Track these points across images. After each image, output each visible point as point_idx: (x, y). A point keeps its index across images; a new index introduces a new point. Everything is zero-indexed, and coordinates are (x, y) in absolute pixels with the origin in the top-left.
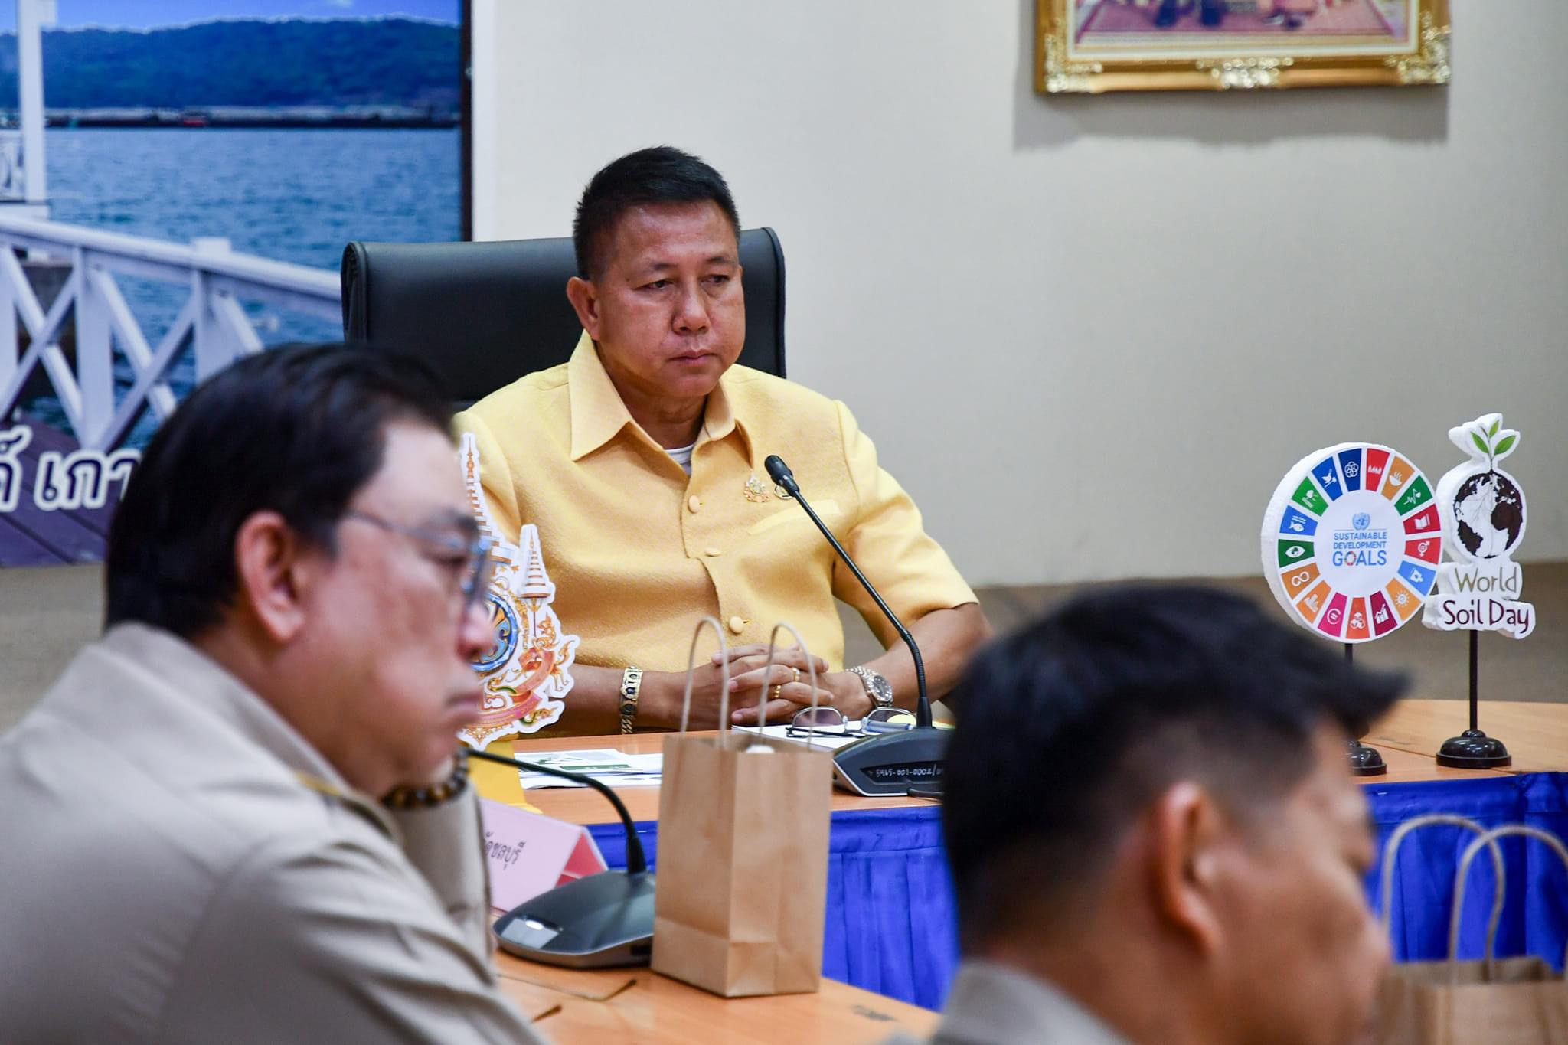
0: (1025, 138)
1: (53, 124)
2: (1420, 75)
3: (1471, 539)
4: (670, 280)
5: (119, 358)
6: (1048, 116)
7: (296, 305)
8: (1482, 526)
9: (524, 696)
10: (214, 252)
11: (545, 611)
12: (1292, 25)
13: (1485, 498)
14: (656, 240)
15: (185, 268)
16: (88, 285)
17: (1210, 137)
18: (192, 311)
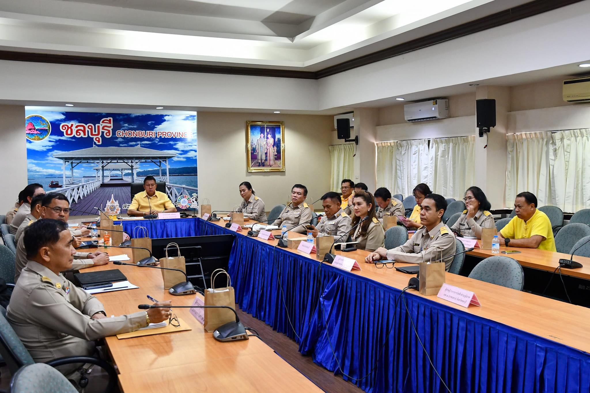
0: (247, 175)
1: (169, 176)
2: (282, 170)
3: (193, 202)
4: (149, 185)
5: (176, 195)
6: (249, 174)
7: (191, 190)
8: (194, 201)
9: (116, 212)
10: (184, 186)
11: (118, 206)
12: (271, 166)
13: (194, 199)
14: (148, 182)
15: (182, 187)
16: (173, 189)
17: (264, 175)
18: (182, 191)
